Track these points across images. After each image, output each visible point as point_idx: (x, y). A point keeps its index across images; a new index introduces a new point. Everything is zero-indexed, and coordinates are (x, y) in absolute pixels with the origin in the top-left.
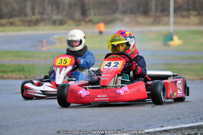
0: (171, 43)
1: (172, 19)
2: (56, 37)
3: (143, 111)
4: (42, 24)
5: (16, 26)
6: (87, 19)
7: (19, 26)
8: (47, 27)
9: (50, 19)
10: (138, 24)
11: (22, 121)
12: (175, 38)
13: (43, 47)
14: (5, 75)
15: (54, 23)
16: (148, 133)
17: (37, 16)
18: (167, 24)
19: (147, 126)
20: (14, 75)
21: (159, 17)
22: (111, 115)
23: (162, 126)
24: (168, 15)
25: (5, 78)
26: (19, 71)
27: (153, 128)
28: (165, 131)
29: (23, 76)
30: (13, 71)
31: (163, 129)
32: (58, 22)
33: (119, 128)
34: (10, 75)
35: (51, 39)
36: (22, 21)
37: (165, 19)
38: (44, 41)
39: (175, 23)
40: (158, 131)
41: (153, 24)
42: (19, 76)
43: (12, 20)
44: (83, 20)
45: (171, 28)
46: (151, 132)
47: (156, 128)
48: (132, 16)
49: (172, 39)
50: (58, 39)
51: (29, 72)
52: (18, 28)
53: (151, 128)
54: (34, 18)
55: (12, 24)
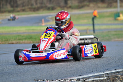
0: (119, 18)
1: (119, 4)
2: (50, 17)
3: (104, 60)
4: (42, 10)
5: (26, 11)
6: (68, 6)
7: (28, 11)
8: (44, 12)
9: (46, 7)
10: (99, 7)
11: (32, 69)
12: (121, 15)
13: (42, 23)
14: (21, 42)
15: (49, 9)
16: (107, 73)
17: (39, 5)
18: (116, 7)
19: (106, 70)
20: (26, 41)
21: (111, 3)
22: (85, 64)
23: (115, 69)
24: (116, 2)
25: (21, 43)
26: (29, 38)
27: (110, 70)
28: (117, 72)
29: (31, 42)
30: (25, 39)
31: (116, 71)
32: (51, 8)
33: (89, 71)
34: (24, 41)
35: (47, 18)
36: (30, 8)
37: (115, 4)
38: (43, 20)
39: (121, 6)
40: (113, 72)
41: (107, 7)
42: (29, 42)
43: (24, 8)
44: (66, 7)
45: (119, 9)
46: (109, 73)
47: (112, 70)
48: (95, 3)
49: (119, 16)
50: (51, 18)
51: (35, 39)
52: (27, 13)
53: (109, 71)
54: (36, 6)
55: (23, 10)
